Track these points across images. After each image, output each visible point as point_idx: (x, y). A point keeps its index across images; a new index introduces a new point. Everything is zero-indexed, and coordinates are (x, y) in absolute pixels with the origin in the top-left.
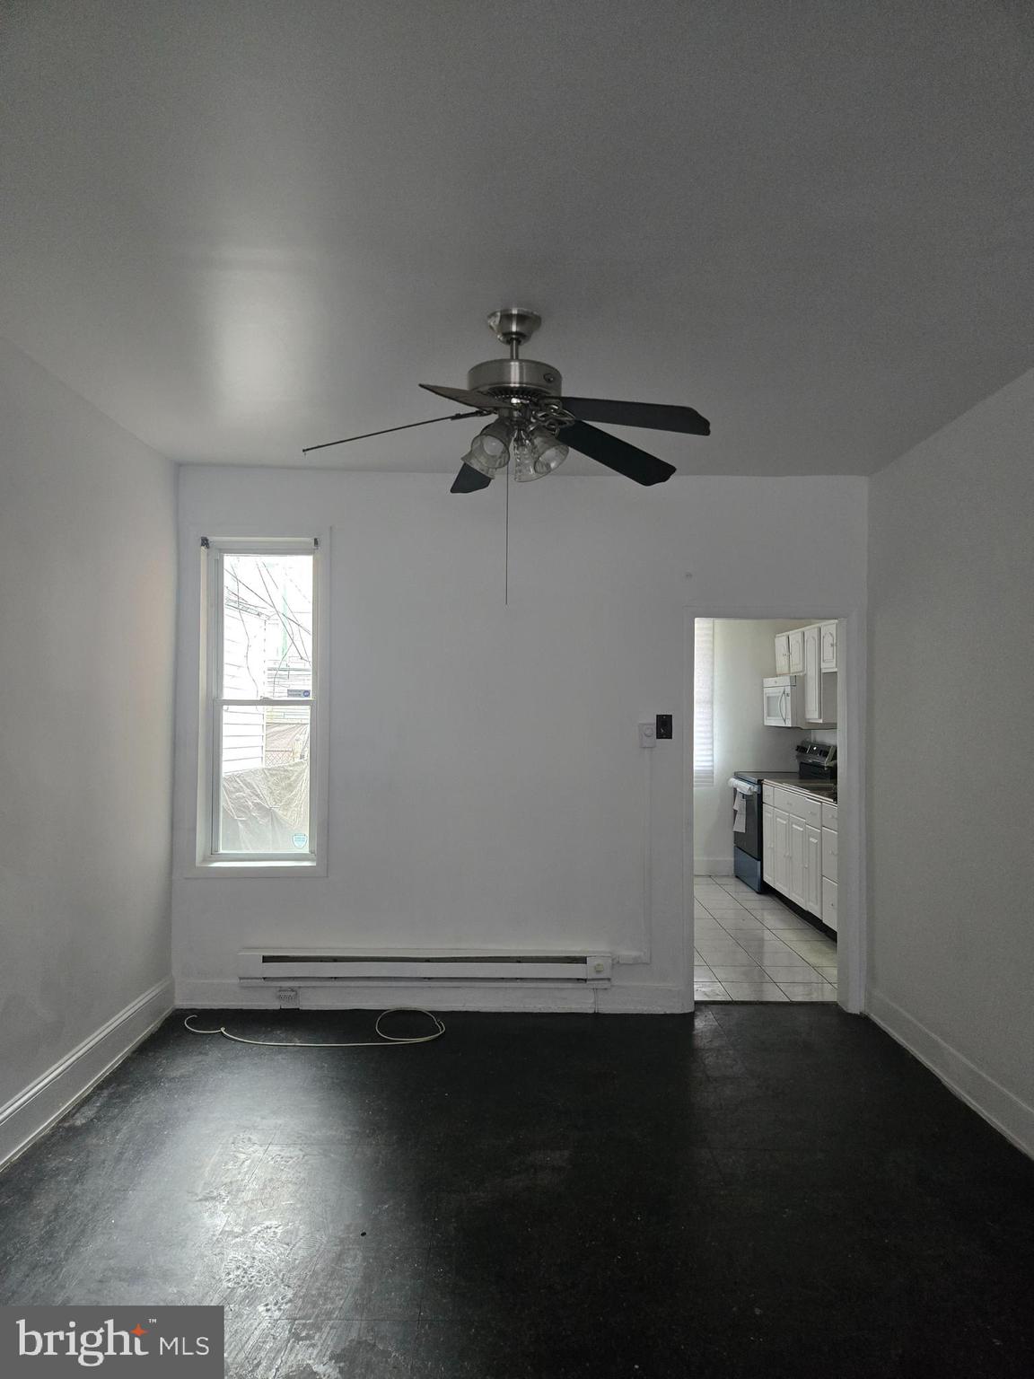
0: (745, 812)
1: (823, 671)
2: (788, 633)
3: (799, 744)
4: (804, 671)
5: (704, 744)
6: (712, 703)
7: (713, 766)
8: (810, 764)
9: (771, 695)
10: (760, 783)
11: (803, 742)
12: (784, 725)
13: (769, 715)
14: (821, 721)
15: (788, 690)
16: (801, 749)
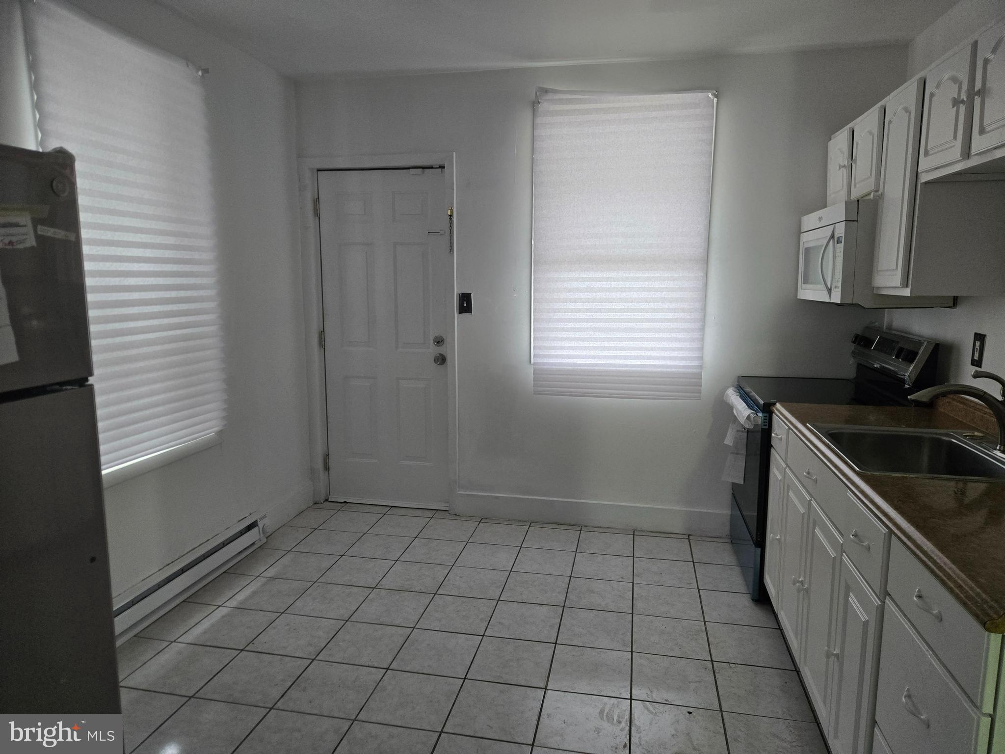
0: (744, 451)
1: (924, 178)
2: (850, 125)
3: (859, 333)
4: (877, 191)
5: (683, 310)
6: (707, 262)
7: (701, 367)
8: (876, 369)
9: (810, 245)
10: (767, 410)
11: (867, 328)
12: (827, 300)
13: (806, 281)
14: (907, 292)
15: (840, 230)
16: (862, 341)
